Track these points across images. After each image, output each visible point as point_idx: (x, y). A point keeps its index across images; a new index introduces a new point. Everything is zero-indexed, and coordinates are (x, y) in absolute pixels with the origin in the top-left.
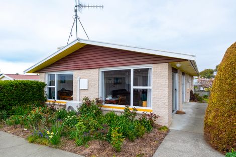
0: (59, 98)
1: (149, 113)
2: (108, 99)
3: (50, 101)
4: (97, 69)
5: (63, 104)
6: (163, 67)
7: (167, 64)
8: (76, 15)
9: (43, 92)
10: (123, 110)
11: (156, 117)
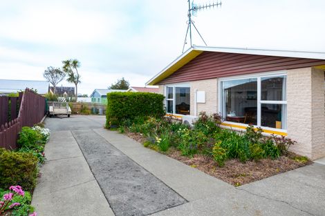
0: (177, 112)
1: (279, 136)
2: (229, 115)
3: (168, 115)
4: (216, 80)
5: (180, 119)
6: (303, 73)
7: (310, 68)
8: (190, 20)
9: (162, 105)
10: (245, 130)
11: (290, 142)
